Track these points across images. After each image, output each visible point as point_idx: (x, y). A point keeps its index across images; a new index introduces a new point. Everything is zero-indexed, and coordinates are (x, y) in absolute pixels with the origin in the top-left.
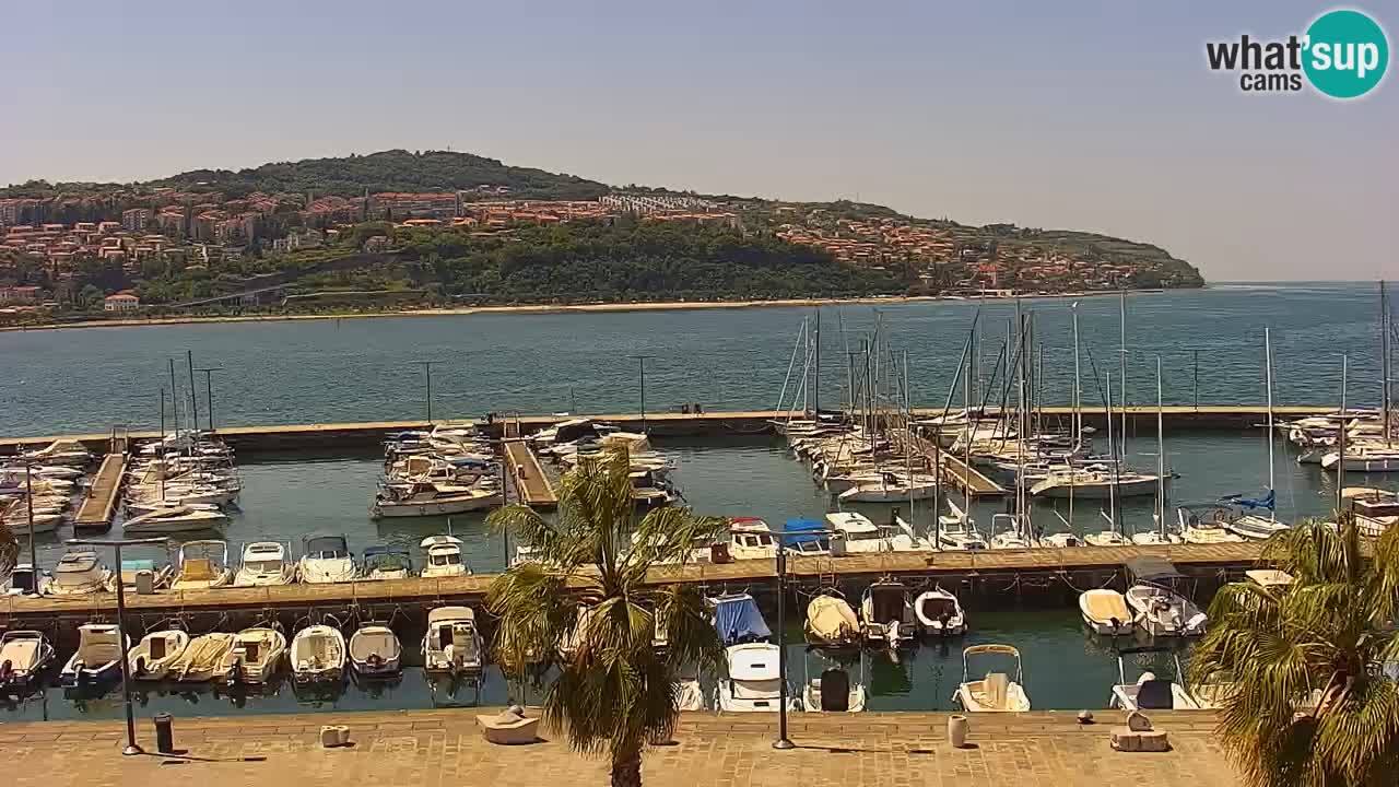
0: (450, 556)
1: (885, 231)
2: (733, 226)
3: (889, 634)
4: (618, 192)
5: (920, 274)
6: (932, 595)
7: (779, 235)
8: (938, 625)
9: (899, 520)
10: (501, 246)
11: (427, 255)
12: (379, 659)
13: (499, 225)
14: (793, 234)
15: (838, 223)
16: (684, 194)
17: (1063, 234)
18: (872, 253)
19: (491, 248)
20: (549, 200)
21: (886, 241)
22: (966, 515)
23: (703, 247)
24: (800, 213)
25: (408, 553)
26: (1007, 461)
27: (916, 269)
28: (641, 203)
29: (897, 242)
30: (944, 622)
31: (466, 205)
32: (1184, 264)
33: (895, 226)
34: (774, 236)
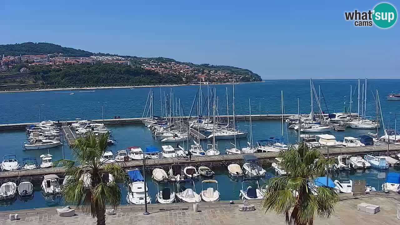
0: (49, 160)
1: (172, 66)
2: (129, 65)
3: (177, 179)
4: (96, 55)
5: (183, 78)
6: (189, 168)
7: (142, 67)
8: (190, 176)
9: (179, 146)
10: (61, 71)
11: (39, 74)
12: (26, 191)
13: (61, 64)
14: (146, 67)
15: (159, 64)
16: (115, 55)
17: (223, 67)
18: (169, 72)
19: (59, 71)
20: (76, 57)
21: (173, 69)
22: (199, 145)
23: (120, 71)
24: (148, 61)
25: (36, 160)
26: (208, 129)
27: (181, 77)
28: (102, 58)
29: (176, 69)
30: (192, 175)
31: (50, 59)
32: (257, 75)
33: (175, 64)
34: (141, 67)
